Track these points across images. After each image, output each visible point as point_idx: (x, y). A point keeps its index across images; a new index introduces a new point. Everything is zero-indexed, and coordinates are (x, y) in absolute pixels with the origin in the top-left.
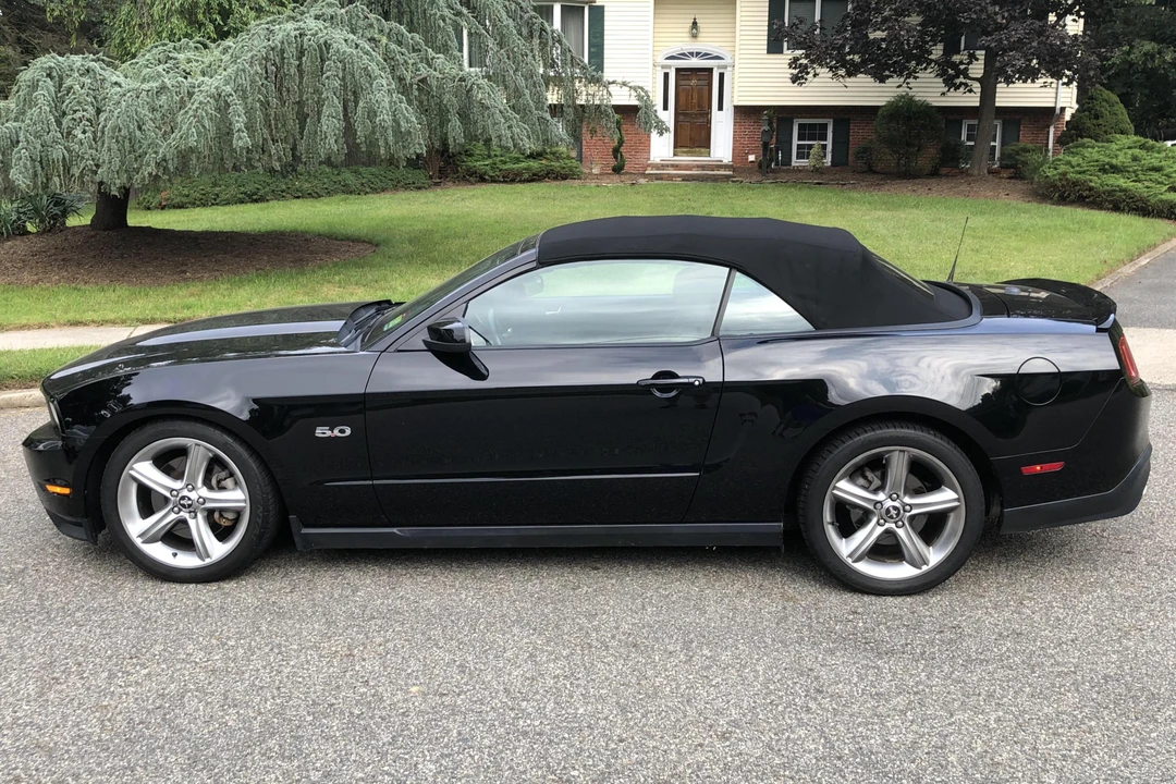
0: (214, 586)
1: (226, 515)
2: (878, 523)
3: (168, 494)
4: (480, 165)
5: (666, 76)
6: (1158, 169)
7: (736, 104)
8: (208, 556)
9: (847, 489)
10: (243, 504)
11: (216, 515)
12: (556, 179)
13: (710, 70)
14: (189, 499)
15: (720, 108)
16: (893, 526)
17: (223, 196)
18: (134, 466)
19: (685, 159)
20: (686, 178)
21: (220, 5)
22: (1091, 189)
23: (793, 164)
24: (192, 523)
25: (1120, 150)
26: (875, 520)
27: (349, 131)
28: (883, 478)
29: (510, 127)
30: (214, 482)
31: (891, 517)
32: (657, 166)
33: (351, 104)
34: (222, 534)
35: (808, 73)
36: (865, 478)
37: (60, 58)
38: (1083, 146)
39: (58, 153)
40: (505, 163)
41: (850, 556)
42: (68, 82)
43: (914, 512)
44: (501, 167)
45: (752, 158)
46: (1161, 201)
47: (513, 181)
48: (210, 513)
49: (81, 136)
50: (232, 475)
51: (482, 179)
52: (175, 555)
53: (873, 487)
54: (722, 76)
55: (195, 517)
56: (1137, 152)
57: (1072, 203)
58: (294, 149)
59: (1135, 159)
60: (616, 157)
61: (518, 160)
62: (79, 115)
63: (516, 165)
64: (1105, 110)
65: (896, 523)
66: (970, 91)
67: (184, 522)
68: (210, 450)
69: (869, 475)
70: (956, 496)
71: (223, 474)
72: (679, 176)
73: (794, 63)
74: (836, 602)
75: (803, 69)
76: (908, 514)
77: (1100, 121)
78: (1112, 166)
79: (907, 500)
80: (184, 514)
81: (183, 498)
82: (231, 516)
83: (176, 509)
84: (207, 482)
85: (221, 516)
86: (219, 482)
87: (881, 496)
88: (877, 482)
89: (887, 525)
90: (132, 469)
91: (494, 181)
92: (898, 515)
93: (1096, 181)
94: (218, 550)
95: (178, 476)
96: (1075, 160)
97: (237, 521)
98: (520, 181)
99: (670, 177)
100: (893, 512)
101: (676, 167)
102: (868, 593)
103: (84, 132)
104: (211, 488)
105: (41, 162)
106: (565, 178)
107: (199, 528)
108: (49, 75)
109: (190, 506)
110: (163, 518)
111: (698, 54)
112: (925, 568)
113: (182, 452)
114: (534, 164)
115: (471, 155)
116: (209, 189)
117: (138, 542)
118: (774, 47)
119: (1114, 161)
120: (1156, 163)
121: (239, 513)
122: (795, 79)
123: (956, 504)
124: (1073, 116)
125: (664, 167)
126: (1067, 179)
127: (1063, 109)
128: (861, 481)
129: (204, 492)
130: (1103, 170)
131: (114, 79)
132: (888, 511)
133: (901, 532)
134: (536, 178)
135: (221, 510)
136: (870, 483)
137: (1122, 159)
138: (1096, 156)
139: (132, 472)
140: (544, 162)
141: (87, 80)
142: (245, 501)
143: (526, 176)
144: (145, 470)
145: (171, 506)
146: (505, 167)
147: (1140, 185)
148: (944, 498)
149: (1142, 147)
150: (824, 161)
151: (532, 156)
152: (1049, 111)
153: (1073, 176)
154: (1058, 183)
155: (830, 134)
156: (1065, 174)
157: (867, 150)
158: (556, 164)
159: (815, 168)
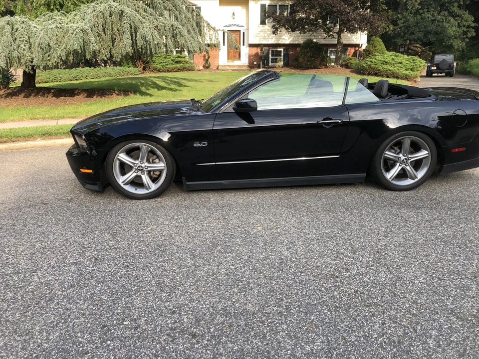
0: (153, 200)
1: (155, 173)
2: (400, 166)
3: (132, 165)
4: (158, 66)
5: (224, 33)
6: (401, 63)
7: (250, 43)
8: (150, 189)
9: (389, 154)
10: (164, 168)
11: (152, 173)
12: (187, 70)
13: (240, 31)
14: (142, 167)
15: (244, 45)
16: (404, 166)
17: (63, 78)
18: (119, 155)
19: (231, 63)
20: (233, 70)
21: (59, 2)
22: (379, 70)
23: (270, 65)
24: (143, 176)
25: (388, 56)
26: (398, 164)
27: (134, 43)
28: (400, 148)
29: (191, 43)
30: (151, 160)
31: (404, 163)
32: (222, 66)
33: (134, 34)
34: (154, 180)
35: (278, 31)
36: (394, 149)
37: (12, 18)
38: (375, 55)
39: (15, 54)
41: (390, 178)
42: (16, 27)
43: (412, 160)
44: (166, 66)
45: (255, 63)
46: (403, 74)
47: (170, 71)
48: (149, 172)
49: (24, 47)
50: (158, 157)
51: (159, 71)
52: (136, 189)
53: (397, 153)
54: (244, 33)
55: (144, 174)
56: (393, 57)
57: (373, 75)
58: (110, 52)
59: (393, 59)
61: (172, 64)
62: (22, 39)
63: (172, 66)
64: (377, 44)
65: (406, 165)
66: (334, 37)
67: (140, 177)
68: (150, 147)
69: (396, 148)
70: (427, 152)
71: (155, 157)
72: (231, 69)
73: (273, 27)
74: (387, 194)
75: (277, 29)
76: (410, 161)
77: (376, 48)
78: (386, 62)
79: (409, 156)
80: (139, 173)
81: (139, 167)
82: (158, 173)
83: (136, 171)
84: (148, 161)
85: (153, 173)
86: (153, 160)
87: (401, 155)
88: (399, 151)
89: (403, 166)
90: (118, 156)
91: (164, 71)
92: (406, 161)
93: (380, 67)
94: (154, 187)
95: (137, 158)
96: (373, 60)
97: (160, 176)
98: (174, 72)
99: (227, 70)
100: (405, 161)
101: (229, 66)
102: (397, 191)
103: (25, 46)
104: (149, 163)
105: (9, 57)
106: (189, 70)
107: (145, 179)
108: (8, 24)
109: (142, 170)
110: (131, 175)
111: (235, 25)
112: (416, 180)
113: (138, 149)
114: (178, 65)
115: (154, 62)
116: (57, 76)
117: (122, 185)
118: (263, 22)
119: (387, 61)
120: (400, 61)
121: (161, 171)
122: (274, 33)
123: (428, 155)
124: (366, 47)
125: (225, 66)
126: (371, 67)
127: (362, 45)
128: (393, 151)
129: (147, 164)
130: (383, 64)
131: (34, 25)
132: (403, 160)
133: (408, 168)
134: (179, 70)
135: (154, 171)
136: (396, 151)
137: (388, 60)
138: (380, 59)
139: (119, 157)
140: (182, 64)
141: (23, 25)
142: (164, 167)
143: (176, 70)
144: (123, 157)
145: (134, 170)
146: (167, 66)
147: (395, 68)
148: (423, 154)
149: (396, 56)
150: (281, 63)
151: (177, 62)
152: (357, 46)
153: (373, 66)
154: (367, 68)
155: (282, 54)
156: (370, 65)
157: (297, 59)
158: (187, 65)
159: (279, 66)
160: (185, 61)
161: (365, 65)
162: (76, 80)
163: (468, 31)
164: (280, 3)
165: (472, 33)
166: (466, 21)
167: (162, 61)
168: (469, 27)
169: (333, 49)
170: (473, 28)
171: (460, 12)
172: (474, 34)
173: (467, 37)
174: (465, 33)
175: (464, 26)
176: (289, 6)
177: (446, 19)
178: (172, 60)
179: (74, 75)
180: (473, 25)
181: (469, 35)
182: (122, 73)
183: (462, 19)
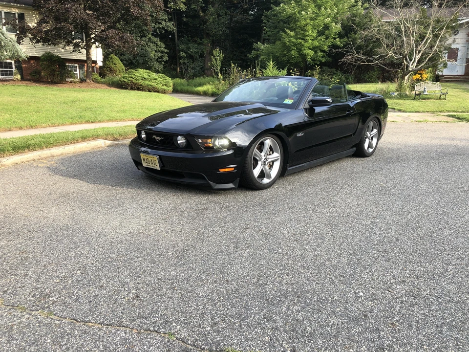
6: (156, 79)
8: (271, 177)
10: (278, 158)
22: (141, 85)
41: (366, 148)
52: (262, 181)
56: (146, 74)
57: (135, 90)
59: (149, 76)
64: (116, 62)
76: (371, 137)
77: (116, 66)
78: (145, 78)
79: (371, 133)
82: (272, 163)
89: (369, 140)
90: (255, 150)
93: (141, 82)
112: (373, 148)
113: (263, 144)
123: (377, 132)
124: (103, 64)
126: (133, 82)
127: (97, 61)
130: (142, 79)
138: (138, 75)
150: (19, 77)
152: (95, 62)
153: (134, 81)
154: (129, 83)
155: (14, 66)
156: (131, 81)
157: (37, 73)
159: (17, 79)
161: (126, 81)
163: (163, 56)
164: (5, 10)
165: (166, 58)
166: (160, 47)
168: (162, 52)
169: (70, 65)
170: (165, 53)
171: (154, 39)
172: (168, 59)
173: (163, 61)
174: (161, 57)
175: (159, 51)
176: (17, 15)
177: (147, 44)
180: (166, 51)
181: (164, 59)
183: (157, 45)
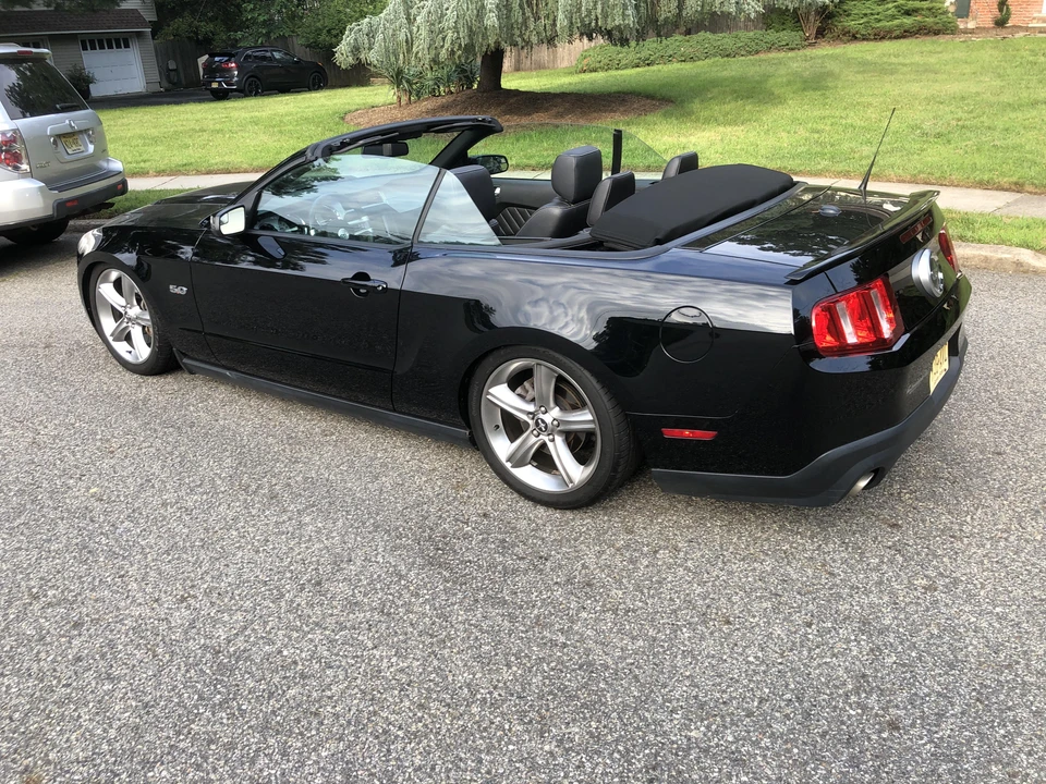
2: (533, 434)
3: (119, 309)
4: (852, 24)
8: (141, 356)
12: (926, 34)
16: (546, 438)
18: (101, 286)
24: (132, 332)
26: (530, 429)
31: (543, 430)
32: (1043, 19)
40: (880, 20)
41: (507, 459)
44: (875, 25)
47: (883, 38)
51: (855, 38)
52: (130, 352)
60: (1001, 10)
61: (893, 17)
63: (891, 23)
65: (548, 436)
70: (593, 418)
76: (557, 429)
79: (557, 416)
80: (129, 324)
83: (125, 320)
87: (533, 408)
89: (542, 436)
91: (865, 38)
92: (548, 428)
98: (890, 38)
100: (544, 425)
106: (937, 33)
110: (120, 325)
112: (570, 486)
114: (908, 21)
115: (848, 15)
117: (110, 340)
123: (592, 426)
132: (540, 423)
133: (551, 446)
134: (906, 34)
139: (99, 290)
140: (918, 18)
143: (898, 32)
144: (105, 291)
145: (122, 318)
146: (878, 25)
148: (584, 418)
151: (908, 13)
158: (930, 20)
160: (930, 9)
162: (648, 65)
167: (869, 11)
178: (896, 7)
179: (644, 55)
182: (755, 47)
